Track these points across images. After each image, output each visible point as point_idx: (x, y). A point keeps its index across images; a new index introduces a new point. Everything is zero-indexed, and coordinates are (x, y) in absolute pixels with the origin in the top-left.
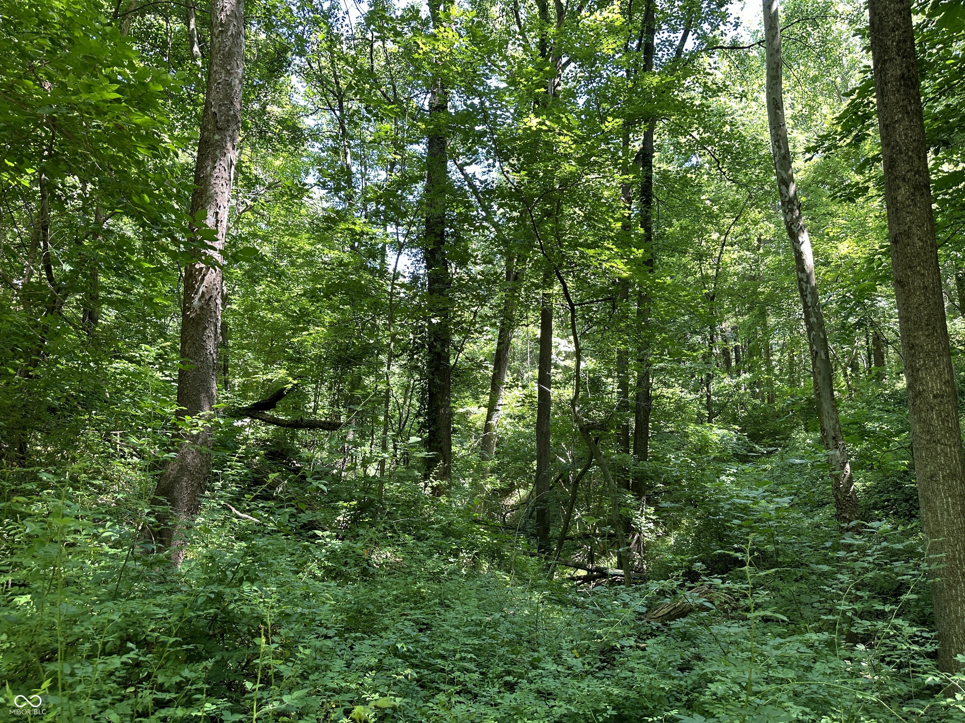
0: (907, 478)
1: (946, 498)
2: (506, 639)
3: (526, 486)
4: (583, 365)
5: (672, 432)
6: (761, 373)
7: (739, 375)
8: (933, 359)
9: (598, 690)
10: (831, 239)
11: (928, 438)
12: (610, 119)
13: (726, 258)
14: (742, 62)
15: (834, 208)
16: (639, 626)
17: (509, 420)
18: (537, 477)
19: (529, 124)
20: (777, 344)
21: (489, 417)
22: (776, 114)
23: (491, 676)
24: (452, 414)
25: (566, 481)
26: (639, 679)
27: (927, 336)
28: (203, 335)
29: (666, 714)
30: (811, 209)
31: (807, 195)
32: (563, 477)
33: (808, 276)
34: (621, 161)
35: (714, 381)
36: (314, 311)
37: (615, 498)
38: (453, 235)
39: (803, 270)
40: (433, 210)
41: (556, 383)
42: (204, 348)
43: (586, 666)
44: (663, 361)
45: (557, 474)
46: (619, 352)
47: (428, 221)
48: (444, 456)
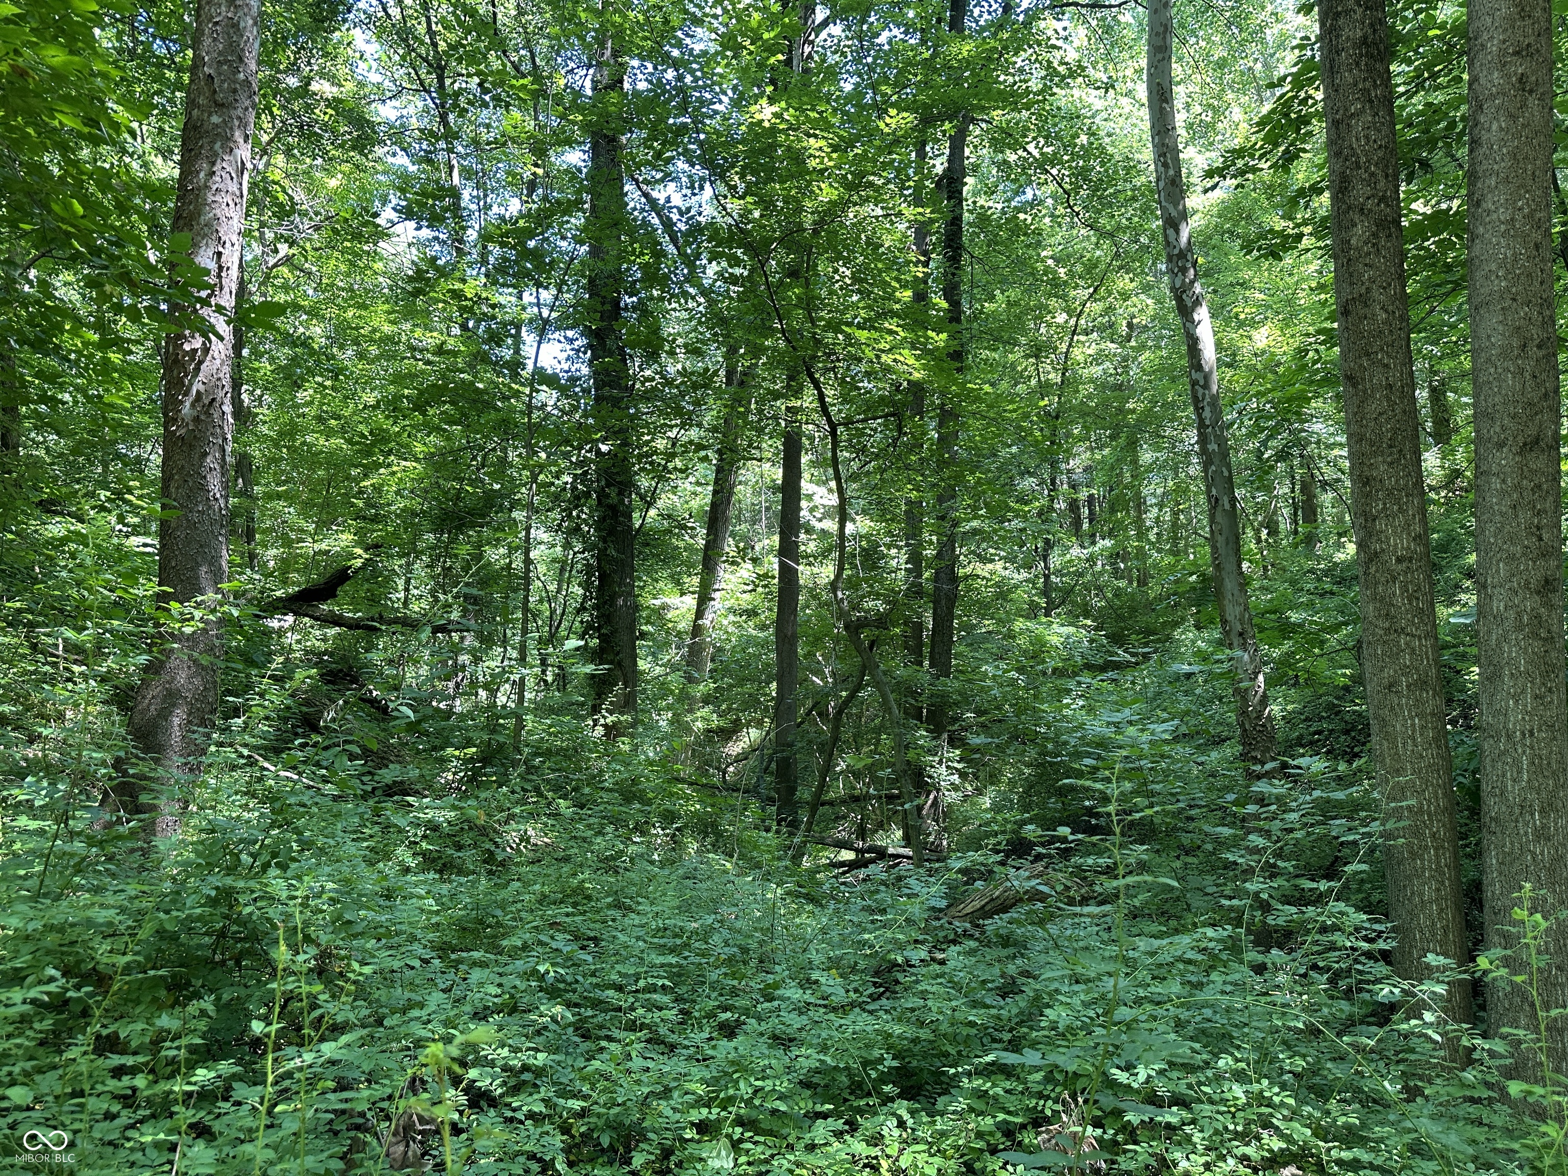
0: (1349, 697)
1: (1412, 718)
2: (723, 957)
3: (759, 724)
4: (849, 528)
5: (989, 632)
6: (1128, 538)
7: (1094, 543)
8: (1398, 501)
9: (869, 1029)
10: (1241, 324)
11: (1387, 625)
12: (893, 112)
13: (1078, 354)
14: (1108, 29)
15: (1246, 274)
16: (936, 928)
17: (732, 618)
18: (777, 708)
19: (758, 116)
20: (1153, 494)
21: (700, 614)
22: (1162, 109)
23: (697, 1014)
24: (637, 608)
25: (823, 715)
26: (934, 1009)
27: (1391, 464)
28: (201, 466)
29: (976, 1061)
30: (1212, 276)
31: (1207, 254)
32: (819, 707)
33: (1207, 377)
34: (912, 183)
35: (1057, 551)
36: (398, 434)
37: (900, 735)
38: (635, 308)
39: (1198, 367)
40: (600, 264)
41: (807, 557)
42: (203, 488)
43: (851, 994)
44: (976, 517)
45: (809, 703)
46: (909, 502)
47: (591, 281)
48: (625, 675)
